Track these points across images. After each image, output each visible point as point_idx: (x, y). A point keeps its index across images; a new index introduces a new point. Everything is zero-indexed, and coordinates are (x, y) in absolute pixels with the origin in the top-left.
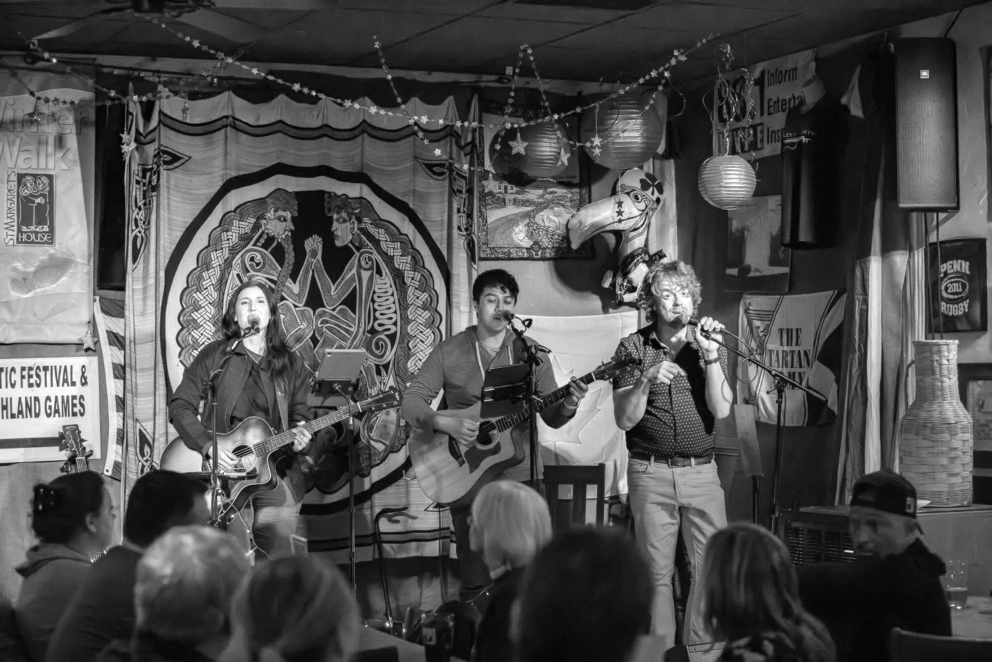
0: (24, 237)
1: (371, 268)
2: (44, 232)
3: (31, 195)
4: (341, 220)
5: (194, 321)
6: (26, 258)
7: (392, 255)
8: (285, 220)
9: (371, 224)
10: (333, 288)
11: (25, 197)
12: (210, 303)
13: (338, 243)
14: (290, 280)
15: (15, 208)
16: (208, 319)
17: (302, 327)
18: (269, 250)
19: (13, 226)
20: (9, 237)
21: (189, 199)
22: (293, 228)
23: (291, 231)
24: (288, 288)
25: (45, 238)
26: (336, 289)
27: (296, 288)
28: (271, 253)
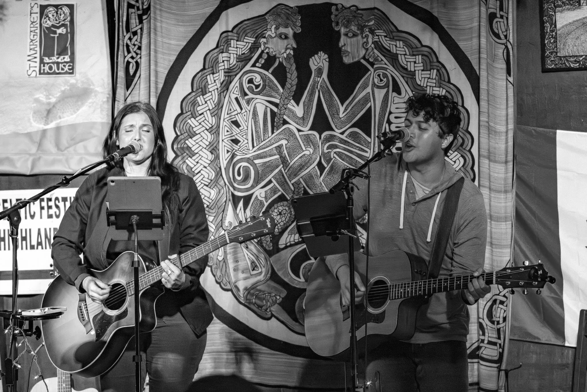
0: (47, 68)
1: (387, 86)
2: (65, 62)
3: (53, 26)
4: (350, 34)
5: (189, 148)
6: (48, 89)
7: (413, 70)
8: (286, 37)
9: (385, 36)
10: (342, 109)
11: (46, 28)
12: (206, 129)
13: (347, 60)
14: (292, 101)
15: (38, 40)
16: (205, 146)
17: (307, 153)
18: (270, 71)
19: (35, 58)
20: (32, 69)
21: (183, 21)
22: (295, 46)
23: (294, 49)
24: (290, 110)
25: (66, 69)
26: (346, 110)
27: (299, 111)
28: (272, 73)
